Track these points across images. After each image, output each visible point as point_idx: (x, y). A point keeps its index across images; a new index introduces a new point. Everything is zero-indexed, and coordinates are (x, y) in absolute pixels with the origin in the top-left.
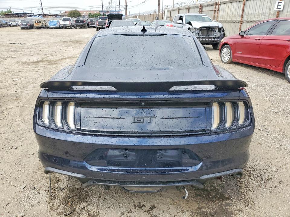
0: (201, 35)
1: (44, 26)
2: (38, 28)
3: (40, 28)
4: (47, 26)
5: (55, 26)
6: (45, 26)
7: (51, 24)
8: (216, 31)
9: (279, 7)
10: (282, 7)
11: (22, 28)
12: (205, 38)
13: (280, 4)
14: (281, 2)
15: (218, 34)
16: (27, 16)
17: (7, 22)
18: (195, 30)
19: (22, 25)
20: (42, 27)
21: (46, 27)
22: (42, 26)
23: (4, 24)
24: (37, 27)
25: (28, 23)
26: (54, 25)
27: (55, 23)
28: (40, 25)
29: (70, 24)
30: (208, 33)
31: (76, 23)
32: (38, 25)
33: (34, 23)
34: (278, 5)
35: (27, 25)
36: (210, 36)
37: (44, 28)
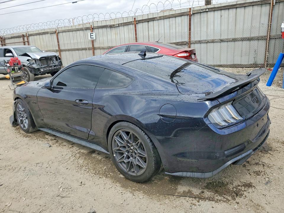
0: (42, 65)
8: (54, 60)
9: (92, 37)
10: (94, 37)
12: (46, 68)
13: (92, 35)
14: (93, 33)
15: (56, 63)
18: (34, 61)
30: (47, 63)
34: (91, 36)
36: (50, 65)
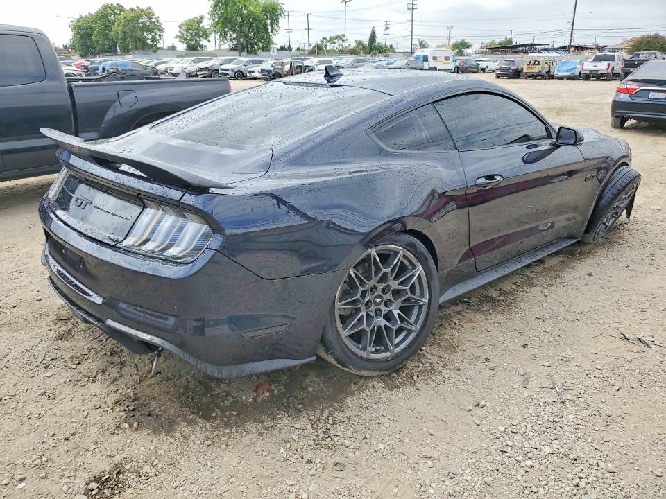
1: (544, 73)
2: (529, 77)
3: (534, 76)
4: (551, 74)
5: (569, 74)
6: (548, 72)
7: (562, 69)
11: (498, 77)
16: (535, 51)
17: (479, 63)
19: (500, 69)
20: (538, 76)
21: (549, 76)
22: (540, 72)
23: (471, 67)
24: (529, 74)
25: (514, 65)
26: (567, 71)
27: (573, 66)
28: (536, 70)
29: (608, 69)
31: (626, 66)
32: (531, 71)
33: (526, 66)
35: (509, 69)
37: (543, 77)
